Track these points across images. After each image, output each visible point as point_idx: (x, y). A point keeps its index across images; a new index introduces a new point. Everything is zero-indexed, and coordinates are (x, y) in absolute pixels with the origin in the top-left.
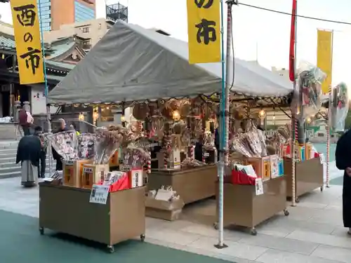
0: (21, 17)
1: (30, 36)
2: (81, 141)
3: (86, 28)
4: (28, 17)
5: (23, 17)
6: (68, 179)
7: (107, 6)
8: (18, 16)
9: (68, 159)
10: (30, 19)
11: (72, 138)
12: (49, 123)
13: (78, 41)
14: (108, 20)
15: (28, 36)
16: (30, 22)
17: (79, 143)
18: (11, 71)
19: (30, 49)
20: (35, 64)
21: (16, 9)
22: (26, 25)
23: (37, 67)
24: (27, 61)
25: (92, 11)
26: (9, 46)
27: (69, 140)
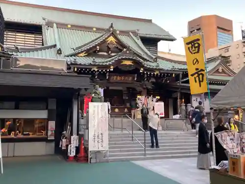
0: (191, 49)
1: (197, 60)
2: (242, 139)
3: (227, 49)
4: (195, 47)
5: (192, 48)
6: (234, 169)
7: (242, 31)
8: (189, 48)
9: (232, 153)
10: (197, 49)
11: (234, 136)
12: (212, 122)
13: (223, 59)
14: (243, 41)
15: (196, 60)
16: (196, 51)
17: (241, 140)
18: (178, 84)
19: (197, 69)
20: (201, 80)
21: (188, 44)
22: (194, 53)
23: (202, 81)
24: (195, 78)
25: (231, 36)
26: (177, 68)
27: (232, 137)
